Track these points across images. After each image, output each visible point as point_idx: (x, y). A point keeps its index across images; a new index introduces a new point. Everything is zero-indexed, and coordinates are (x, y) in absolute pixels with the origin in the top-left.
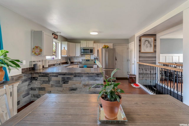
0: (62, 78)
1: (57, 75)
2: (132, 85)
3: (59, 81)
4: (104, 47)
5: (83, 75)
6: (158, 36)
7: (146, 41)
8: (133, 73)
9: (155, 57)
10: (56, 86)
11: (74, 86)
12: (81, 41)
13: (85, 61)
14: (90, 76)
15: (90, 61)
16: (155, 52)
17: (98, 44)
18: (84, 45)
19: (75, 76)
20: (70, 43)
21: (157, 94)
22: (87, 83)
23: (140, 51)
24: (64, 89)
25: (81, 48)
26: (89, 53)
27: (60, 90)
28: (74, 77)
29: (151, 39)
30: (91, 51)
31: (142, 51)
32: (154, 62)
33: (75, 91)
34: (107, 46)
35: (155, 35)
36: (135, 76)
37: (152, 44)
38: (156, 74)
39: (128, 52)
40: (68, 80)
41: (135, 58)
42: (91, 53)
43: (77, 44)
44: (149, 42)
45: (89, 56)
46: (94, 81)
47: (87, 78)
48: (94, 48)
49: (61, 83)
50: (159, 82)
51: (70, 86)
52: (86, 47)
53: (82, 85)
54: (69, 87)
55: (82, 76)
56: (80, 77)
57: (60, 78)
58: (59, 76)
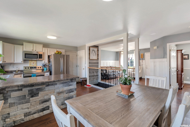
0: (29, 91)
1: (21, 88)
2: (85, 86)
3: (25, 96)
4: (57, 53)
5: (57, 82)
6: (99, 47)
7: (93, 50)
8: (84, 77)
9: (98, 63)
10: (20, 104)
11: (46, 97)
12: (24, 43)
13: (29, 69)
14: (64, 82)
15: (37, 69)
16: (98, 59)
17: (49, 49)
18: (29, 48)
19: (48, 85)
20: (5, 44)
21: (105, 88)
22: (61, 90)
23: (89, 58)
24: (32, 104)
25: (23, 52)
26: (38, 59)
27: (27, 107)
28: (46, 86)
29: (96, 49)
30: (41, 56)
31: (91, 58)
32: (97, 66)
33: (47, 103)
34: (60, 52)
35: (98, 47)
36: (86, 79)
37: (96, 53)
38: (98, 75)
39: (77, 59)
40: (38, 92)
41: (85, 64)
42: (39, 58)
43: (16, 46)
44: (95, 52)
45: (35, 62)
46: (68, 87)
47: (62, 85)
48: (43, 53)
49: (28, 98)
50: (100, 81)
51: (42, 98)
52: (32, 51)
53: (56, 93)
54: (40, 99)
55: (56, 84)
56: (54, 85)
57: (26, 91)
58: (24, 89)
